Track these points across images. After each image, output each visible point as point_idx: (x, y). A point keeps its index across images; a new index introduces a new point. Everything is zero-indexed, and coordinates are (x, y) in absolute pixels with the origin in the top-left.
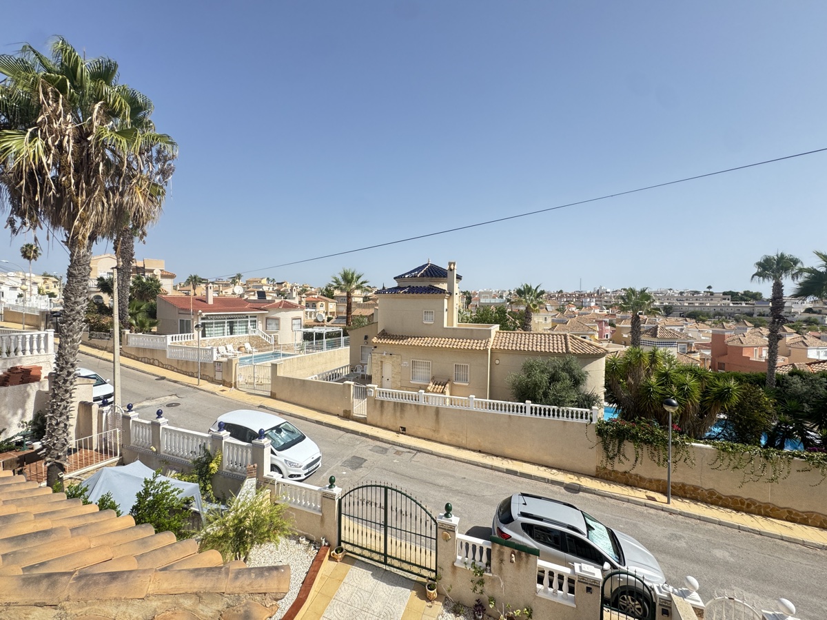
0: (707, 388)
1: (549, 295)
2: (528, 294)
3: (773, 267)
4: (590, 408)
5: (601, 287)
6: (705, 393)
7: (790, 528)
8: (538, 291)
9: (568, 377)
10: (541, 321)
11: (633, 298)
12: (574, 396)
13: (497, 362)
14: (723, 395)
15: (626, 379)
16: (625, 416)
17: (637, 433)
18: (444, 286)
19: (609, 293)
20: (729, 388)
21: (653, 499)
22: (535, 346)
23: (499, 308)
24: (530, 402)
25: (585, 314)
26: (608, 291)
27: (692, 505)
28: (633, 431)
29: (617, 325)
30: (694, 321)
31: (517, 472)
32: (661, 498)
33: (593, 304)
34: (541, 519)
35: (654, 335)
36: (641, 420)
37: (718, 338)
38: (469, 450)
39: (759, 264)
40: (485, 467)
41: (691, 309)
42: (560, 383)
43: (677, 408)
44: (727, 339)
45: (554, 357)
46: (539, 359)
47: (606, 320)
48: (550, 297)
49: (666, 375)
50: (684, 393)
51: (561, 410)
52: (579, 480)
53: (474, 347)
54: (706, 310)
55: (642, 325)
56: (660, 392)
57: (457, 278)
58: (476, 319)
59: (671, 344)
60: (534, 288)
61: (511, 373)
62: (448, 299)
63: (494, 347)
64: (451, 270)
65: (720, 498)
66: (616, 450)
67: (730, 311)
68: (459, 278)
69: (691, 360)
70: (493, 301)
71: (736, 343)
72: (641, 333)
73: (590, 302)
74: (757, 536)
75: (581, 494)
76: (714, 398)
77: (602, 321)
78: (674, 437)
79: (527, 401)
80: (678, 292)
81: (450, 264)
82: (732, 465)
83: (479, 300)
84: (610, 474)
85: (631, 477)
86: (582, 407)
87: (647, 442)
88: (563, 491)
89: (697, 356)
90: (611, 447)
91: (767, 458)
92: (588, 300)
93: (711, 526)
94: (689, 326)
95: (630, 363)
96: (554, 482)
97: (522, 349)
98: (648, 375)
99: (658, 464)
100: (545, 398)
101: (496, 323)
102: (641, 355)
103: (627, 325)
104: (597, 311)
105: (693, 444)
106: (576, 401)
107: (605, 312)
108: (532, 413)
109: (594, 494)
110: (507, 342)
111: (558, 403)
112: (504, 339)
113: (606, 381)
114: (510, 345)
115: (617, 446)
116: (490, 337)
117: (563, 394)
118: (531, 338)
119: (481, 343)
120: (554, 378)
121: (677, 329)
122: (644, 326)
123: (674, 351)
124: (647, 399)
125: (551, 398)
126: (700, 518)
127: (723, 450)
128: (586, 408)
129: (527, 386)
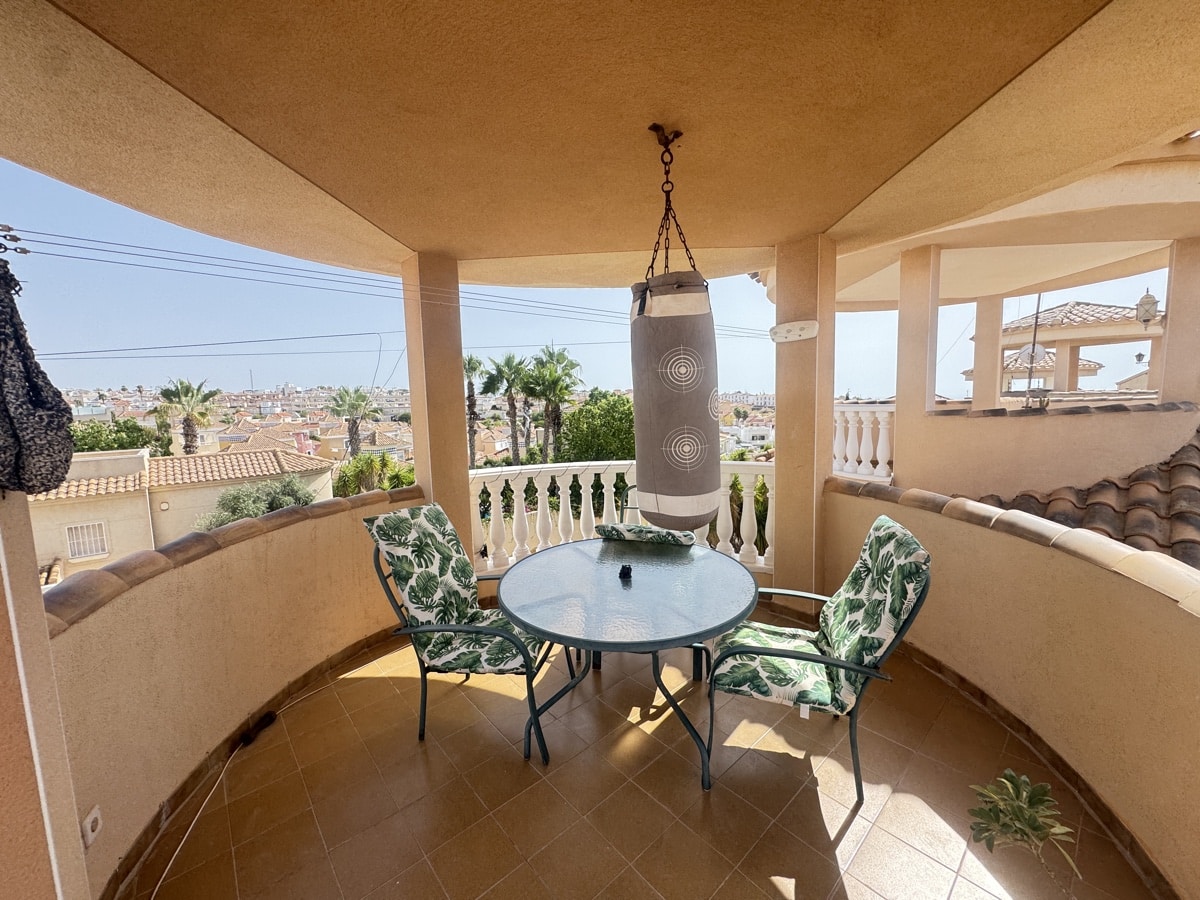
5: (287, 385)
11: (347, 398)
13: (164, 506)
19: (300, 392)
25: (272, 425)
26: (299, 389)
29: (322, 437)
30: (407, 424)
33: (278, 410)
35: (373, 442)
41: (402, 412)
45: (264, 480)
46: (243, 487)
47: (304, 431)
49: (397, 477)
53: (112, 489)
59: (390, 451)
60: (196, 386)
77: (299, 434)
80: (387, 391)
94: (403, 431)
101: (140, 446)
104: (289, 420)
107: (300, 420)
116: (143, 469)
119: (126, 481)
122: (363, 433)
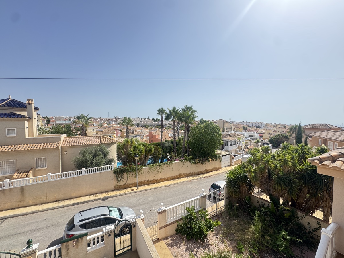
0: (146, 149)
1: (95, 119)
2: (83, 119)
3: (161, 112)
4: (111, 164)
5: (116, 116)
6: (146, 151)
7: (165, 183)
8: (88, 117)
9: (102, 154)
10: (91, 131)
11: (126, 120)
12: (104, 161)
13: (65, 153)
14: (150, 150)
15: (124, 150)
16: (124, 164)
17: (127, 169)
18: (25, 114)
19: (119, 118)
20: (151, 148)
21: (133, 190)
22: (86, 143)
23: (67, 126)
24: (84, 168)
25: (110, 127)
27: (144, 187)
28: (126, 169)
29: (122, 131)
30: (145, 128)
31: (79, 203)
32: (135, 188)
34: (89, 219)
35: (133, 133)
36: (128, 164)
37: (150, 133)
38: (49, 203)
39: (158, 111)
40: (59, 208)
41: (144, 124)
42: (98, 157)
43: (138, 157)
44: (153, 133)
45: (95, 146)
46: (88, 148)
48: (96, 120)
49: (135, 147)
50: (141, 152)
51: (99, 168)
52: (108, 194)
53: (49, 147)
54: (148, 124)
55: (129, 130)
56: (134, 153)
57: (35, 109)
58: (52, 132)
59: (138, 136)
60: (86, 116)
61: (73, 156)
62: (28, 121)
63: (63, 146)
64: (29, 104)
65: (150, 182)
66: (121, 178)
67: (153, 124)
68: (36, 109)
69: (144, 141)
70: (64, 122)
71: (155, 134)
72: (129, 133)
73: (112, 122)
74: (158, 189)
75: (109, 199)
76: (148, 151)
77: (117, 130)
78: (138, 167)
79: (82, 168)
80: (141, 118)
81: (28, 100)
82: (153, 171)
83: (55, 122)
84: (119, 187)
85: (126, 185)
86: (108, 165)
87: (130, 171)
88: (101, 201)
89: (146, 139)
90: (119, 177)
91: (160, 166)
92: (112, 121)
93: (148, 191)
94: (144, 130)
95: (125, 144)
96: (97, 200)
97: (79, 144)
98: (130, 148)
99: (134, 177)
100: (92, 165)
101: (65, 133)
102: (128, 141)
103: (125, 130)
104: (115, 126)
105: (143, 168)
106: (105, 163)
107: (118, 126)
108: (85, 173)
109: (114, 197)
110: (71, 142)
111: (98, 166)
112: (69, 141)
113: (117, 152)
114: (73, 143)
115: (121, 176)
116: (60, 140)
117: (100, 161)
118: (84, 139)
119: (54, 144)
120: (95, 155)
121: (140, 131)
122: (130, 131)
123: (139, 138)
124: (130, 156)
125: (94, 164)
126: (146, 190)
127: (150, 167)
128: (109, 165)
129: (83, 161)
